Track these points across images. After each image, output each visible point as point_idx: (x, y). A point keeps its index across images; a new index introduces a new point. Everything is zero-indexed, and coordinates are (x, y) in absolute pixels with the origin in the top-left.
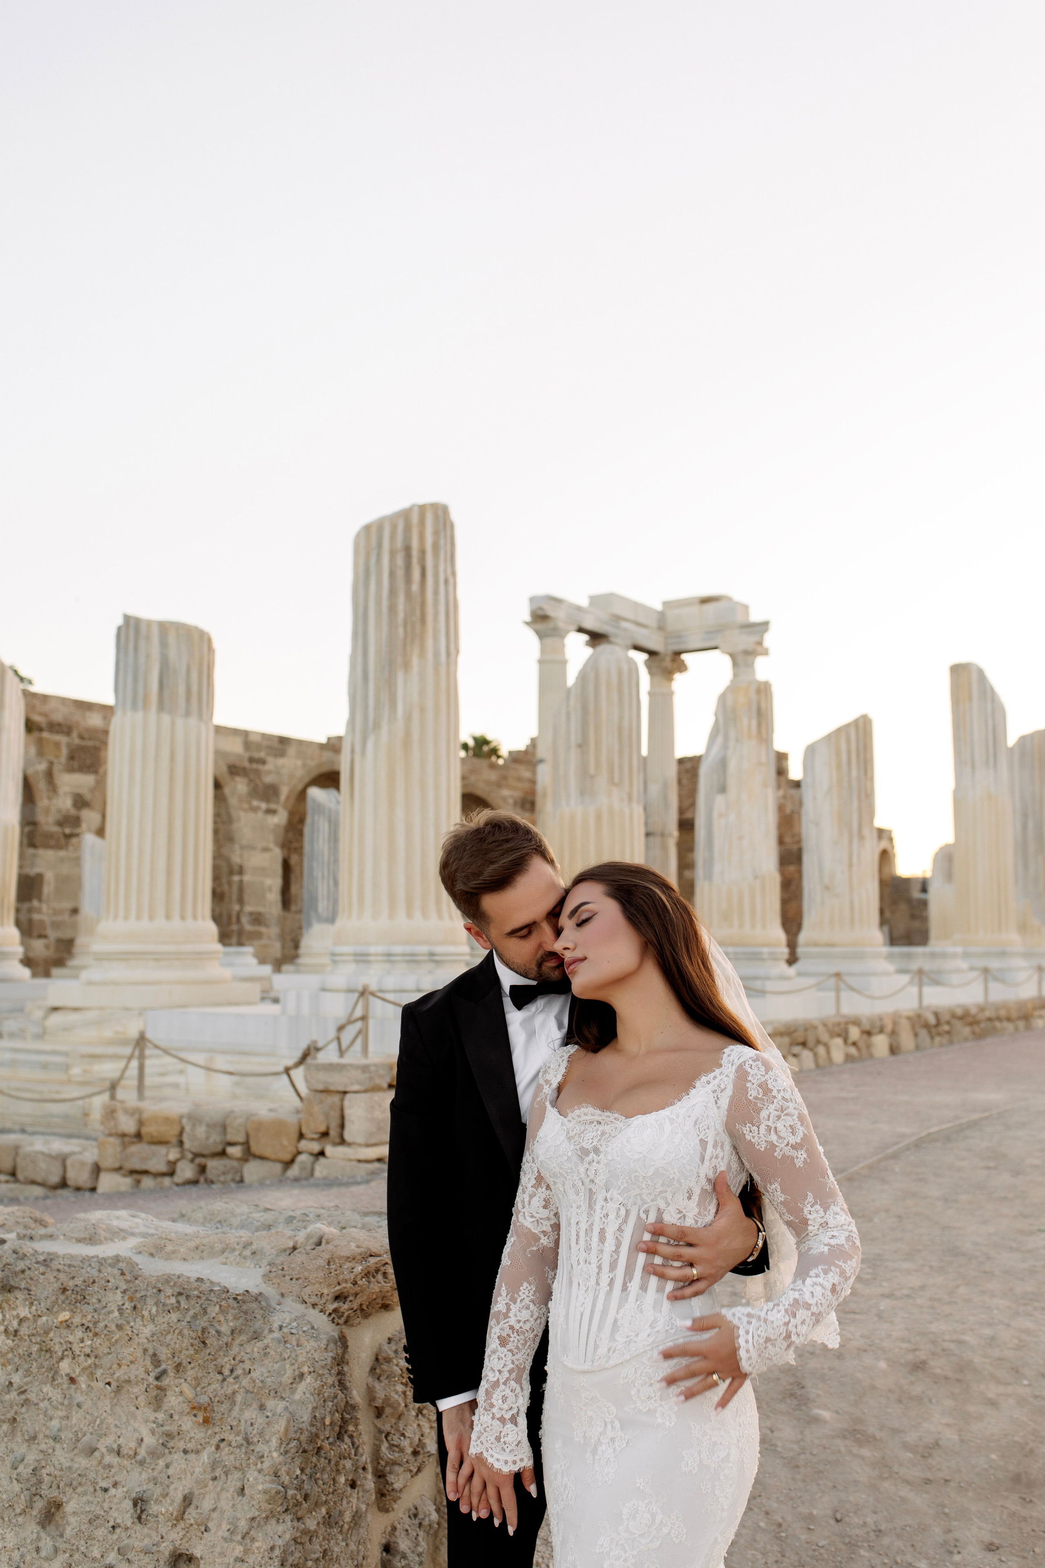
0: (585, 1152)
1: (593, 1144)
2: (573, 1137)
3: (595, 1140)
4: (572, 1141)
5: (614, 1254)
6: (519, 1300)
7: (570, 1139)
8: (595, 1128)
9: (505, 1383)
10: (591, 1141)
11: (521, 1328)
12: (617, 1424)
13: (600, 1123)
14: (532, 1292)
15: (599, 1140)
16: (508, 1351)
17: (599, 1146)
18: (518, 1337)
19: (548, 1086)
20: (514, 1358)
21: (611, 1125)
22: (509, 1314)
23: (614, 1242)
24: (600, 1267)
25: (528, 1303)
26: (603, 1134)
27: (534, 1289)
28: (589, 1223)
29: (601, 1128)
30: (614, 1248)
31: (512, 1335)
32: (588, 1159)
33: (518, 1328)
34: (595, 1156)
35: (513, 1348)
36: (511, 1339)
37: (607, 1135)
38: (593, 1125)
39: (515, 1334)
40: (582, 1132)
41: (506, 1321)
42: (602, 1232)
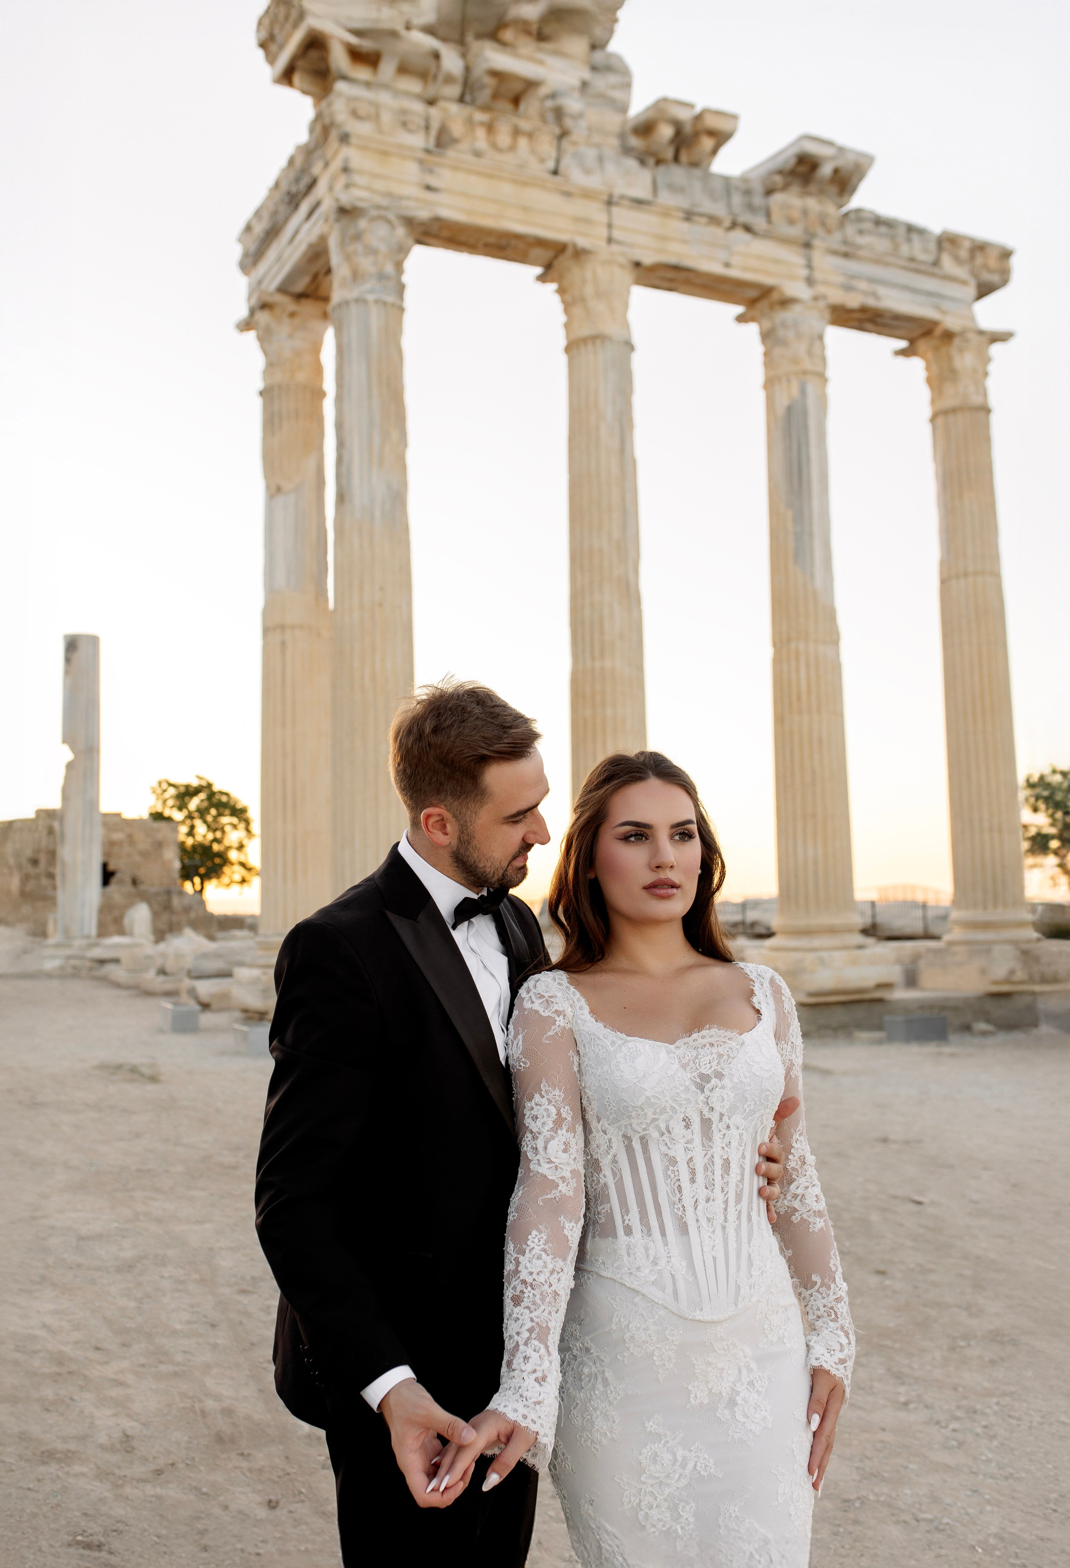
0: (705, 1078)
1: (713, 1069)
2: (687, 1064)
3: (714, 1064)
4: (688, 1068)
5: (739, 1184)
6: (527, 1251)
7: (684, 1067)
8: (708, 1052)
9: (526, 1344)
10: (708, 1066)
11: (534, 1280)
12: (753, 1365)
13: (713, 1045)
14: (542, 1241)
15: (719, 1063)
16: (524, 1308)
17: (720, 1070)
18: (532, 1291)
19: (561, 1017)
20: (532, 1315)
21: (724, 1046)
22: (519, 1269)
23: (738, 1171)
24: (726, 1202)
25: (539, 1252)
26: (720, 1056)
27: (545, 1237)
28: (708, 1156)
29: (714, 1050)
30: (739, 1178)
31: (525, 1290)
32: (709, 1086)
33: (532, 1281)
34: (718, 1081)
35: (529, 1304)
36: (526, 1295)
37: (725, 1057)
38: (706, 1048)
39: (529, 1288)
40: (697, 1057)
41: (516, 1277)
42: (727, 1164)
